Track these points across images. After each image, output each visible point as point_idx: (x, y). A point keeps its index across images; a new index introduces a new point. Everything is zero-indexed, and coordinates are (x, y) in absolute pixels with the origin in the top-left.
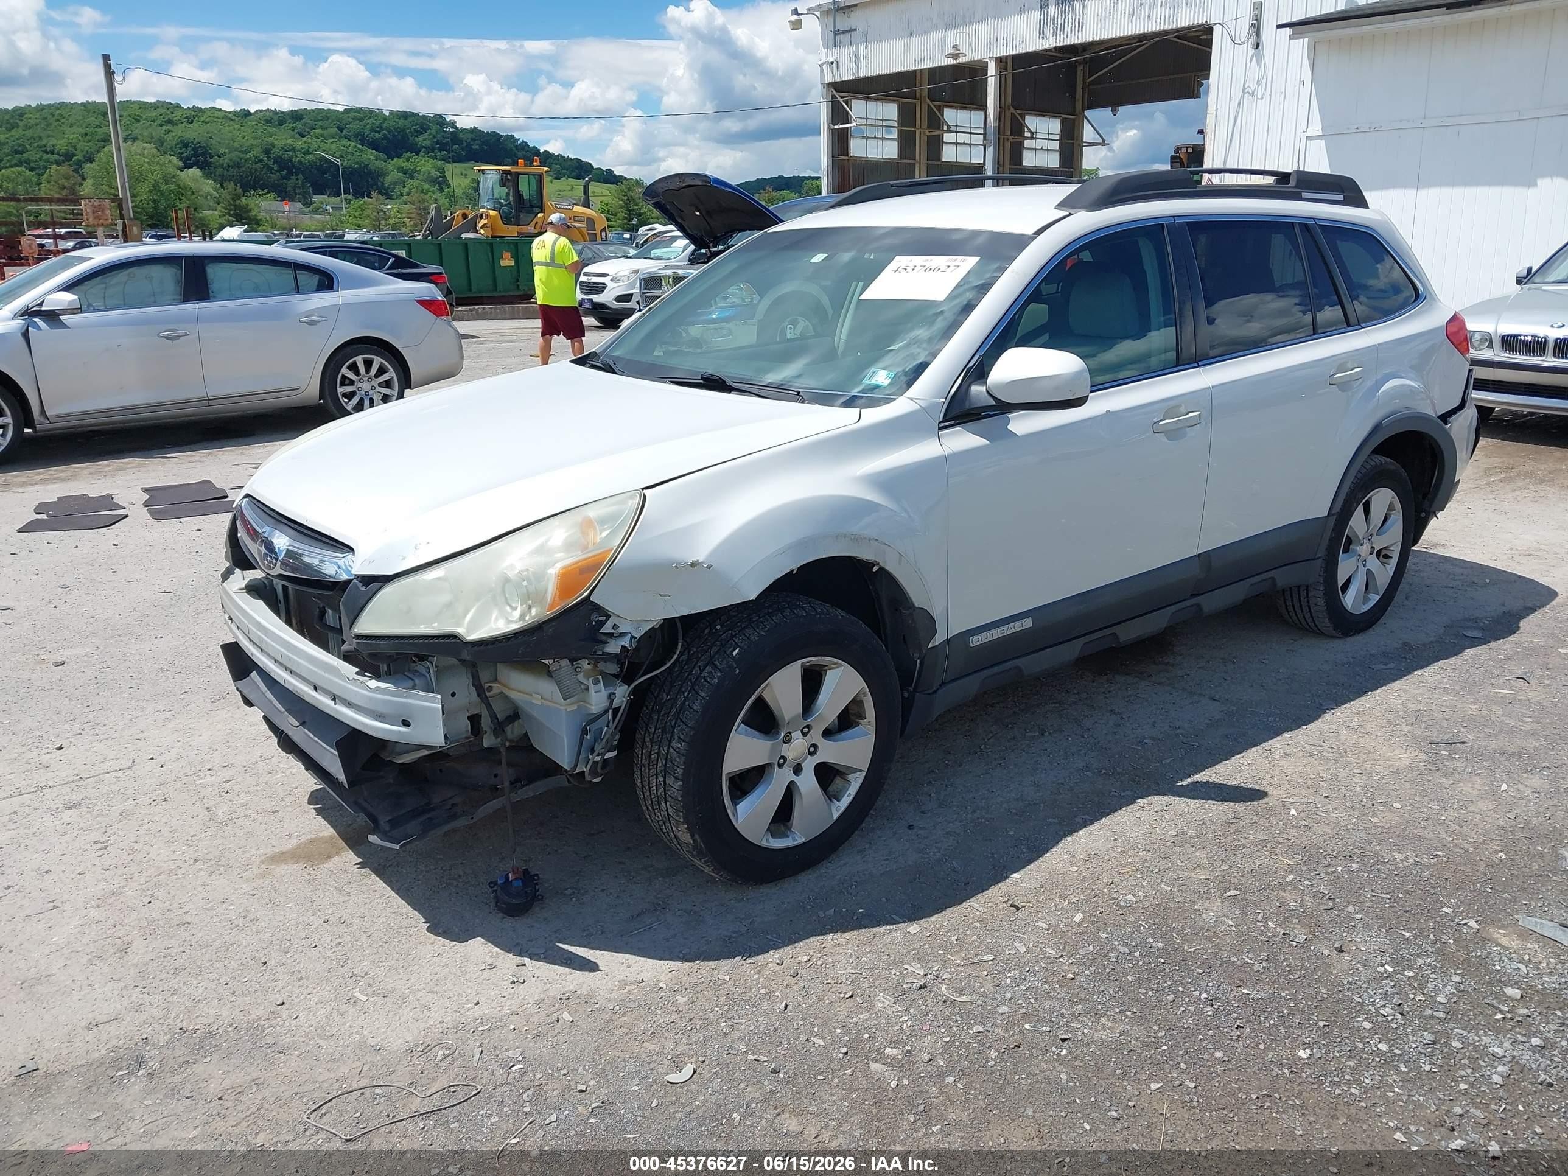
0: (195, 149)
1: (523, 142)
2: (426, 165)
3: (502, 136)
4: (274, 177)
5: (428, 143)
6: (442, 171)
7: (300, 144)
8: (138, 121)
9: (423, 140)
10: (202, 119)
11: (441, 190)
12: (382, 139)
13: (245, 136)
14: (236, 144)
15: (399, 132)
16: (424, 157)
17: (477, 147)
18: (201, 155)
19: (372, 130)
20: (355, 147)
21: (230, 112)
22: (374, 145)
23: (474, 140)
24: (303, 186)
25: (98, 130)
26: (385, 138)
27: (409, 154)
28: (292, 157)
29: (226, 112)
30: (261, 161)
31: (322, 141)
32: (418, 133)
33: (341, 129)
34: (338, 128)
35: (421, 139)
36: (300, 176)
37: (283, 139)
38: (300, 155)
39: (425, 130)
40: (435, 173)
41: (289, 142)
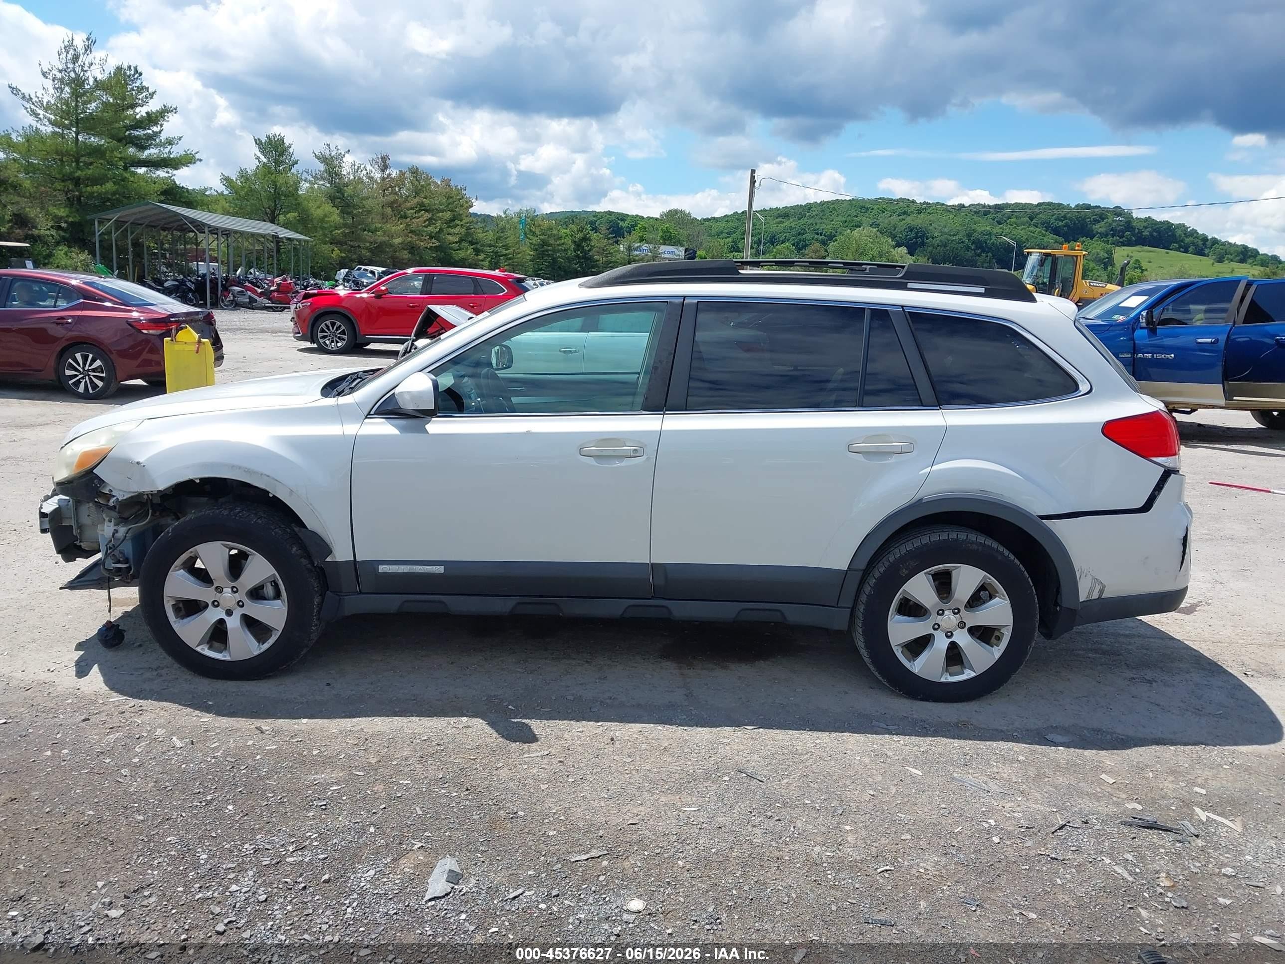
0: (917, 233)
1: (1193, 229)
2: (1098, 247)
3: (1173, 224)
4: (970, 254)
5: (1103, 230)
6: (1110, 253)
7: (997, 229)
8: (883, 212)
9: (1100, 228)
10: (928, 211)
11: (1105, 269)
12: (1064, 226)
13: (954, 224)
14: (946, 230)
15: (1079, 222)
16: (1097, 241)
17: (1148, 233)
18: (920, 237)
19: (1058, 219)
20: (1040, 232)
21: (950, 206)
22: (1056, 231)
23: (1146, 228)
24: (990, 262)
25: (854, 218)
26: (1066, 225)
27: (1084, 239)
28: (988, 239)
29: (947, 206)
30: (963, 242)
31: (1015, 228)
32: (1096, 221)
33: (1031, 219)
34: (1029, 218)
35: (1097, 226)
36: (990, 254)
37: (983, 226)
38: (993, 237)
39: (1103, 219)
40: (1103, 254)
41: (988, 228)
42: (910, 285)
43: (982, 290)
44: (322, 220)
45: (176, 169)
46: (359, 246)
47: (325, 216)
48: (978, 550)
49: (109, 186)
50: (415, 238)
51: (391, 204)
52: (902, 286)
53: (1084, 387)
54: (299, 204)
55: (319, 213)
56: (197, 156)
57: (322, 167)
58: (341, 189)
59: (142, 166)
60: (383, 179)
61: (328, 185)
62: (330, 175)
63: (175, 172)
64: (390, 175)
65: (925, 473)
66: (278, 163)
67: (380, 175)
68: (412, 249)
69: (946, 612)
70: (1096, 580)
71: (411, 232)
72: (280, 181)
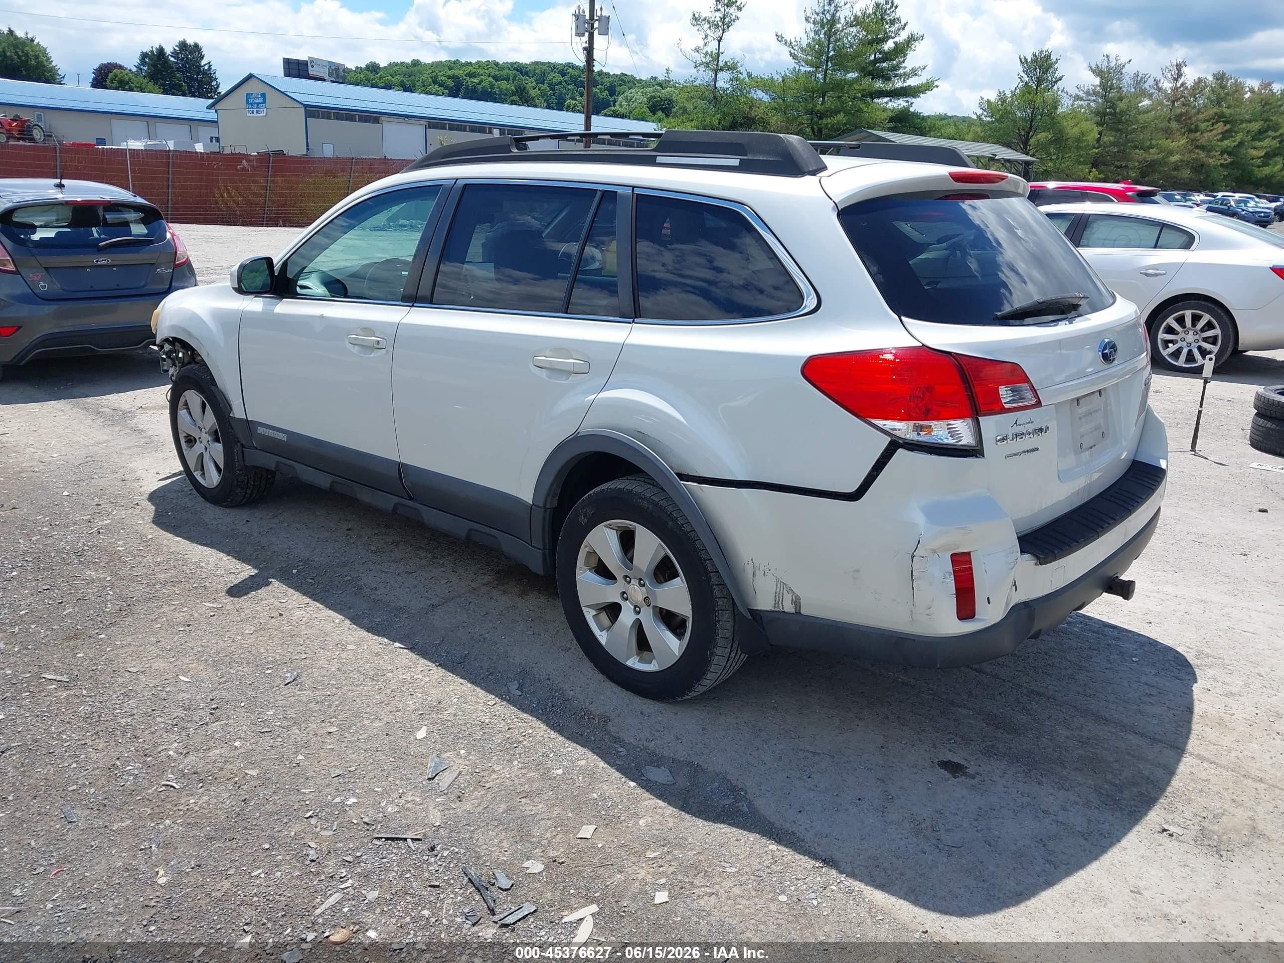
42: (659, 160)
43: (735, 162)
44: (1078, 140)
45: (914, 97)
46: (1126, 166)
47: (1083, 134)
48: (648, 508)
49: (841, 117)
50: (1202, 155)
51: (1178, 119)
52: (649, 161)
53: (810, 303)
54: (1056, 123)
55: (1076, 131)
56: (936, 83)
57: (1097, 81)
58: (1114, 104)
59: (885, 97)
60: (1175, 89)
61: (1100, 101)
62: (1104, 89)
63: (913, 100)
64: (1183, 84)
65: (590, 400)
66: (1039, 82)
67: (1171, 85)
68: (1199, 168)
69: (632, 580)
70: (782, 585)
71: (1197, 147)
72: (1039, 100)
